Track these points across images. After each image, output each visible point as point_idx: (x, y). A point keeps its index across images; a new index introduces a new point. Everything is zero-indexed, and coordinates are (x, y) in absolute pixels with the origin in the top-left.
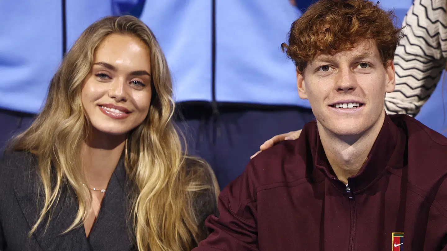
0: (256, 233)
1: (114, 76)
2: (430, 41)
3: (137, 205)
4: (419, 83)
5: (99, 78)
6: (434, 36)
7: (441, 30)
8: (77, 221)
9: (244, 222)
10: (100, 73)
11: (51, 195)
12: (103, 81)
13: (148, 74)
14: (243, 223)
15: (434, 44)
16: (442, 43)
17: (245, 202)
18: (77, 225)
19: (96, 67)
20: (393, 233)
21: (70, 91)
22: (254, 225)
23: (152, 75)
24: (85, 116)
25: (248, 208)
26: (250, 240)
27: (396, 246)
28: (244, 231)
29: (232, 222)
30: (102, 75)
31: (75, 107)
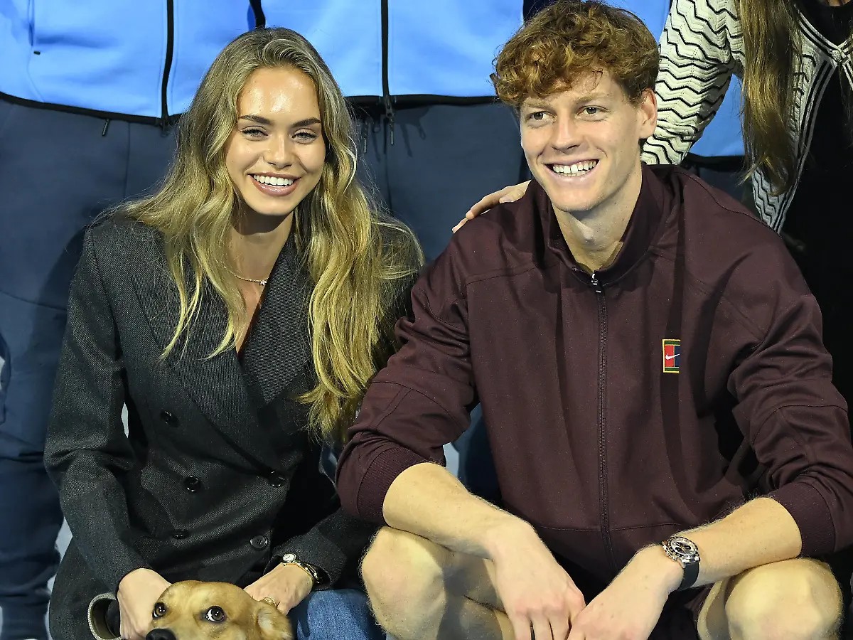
0: (468, 342)
1: (270, 132)
2: (714, 38)
3: (310, 305)
4: (698, 98)
5: (249, 136)
6: (719, 32)
7: (730, 22)
8: (225, 342)
9: (451, 327)
10: (249, 129)
11: (188, 306)
12: (256, 138)
13: (318, 121)
14: (449, 329)
15: (720, 43)
16: (732, 41)
17: (451, 299)
18: (225, 348)
19: (241, 121)
20: (664, 340)
21: (208, 159)
22: (464, 331)
23: (322, 122)
24: (234, 194)
25: (455, 308)
26: (460, 353)
27: (668, 358)
28: (452, 341)
29: (434, 329)
30: (253, 131)
31: (218, 181)
